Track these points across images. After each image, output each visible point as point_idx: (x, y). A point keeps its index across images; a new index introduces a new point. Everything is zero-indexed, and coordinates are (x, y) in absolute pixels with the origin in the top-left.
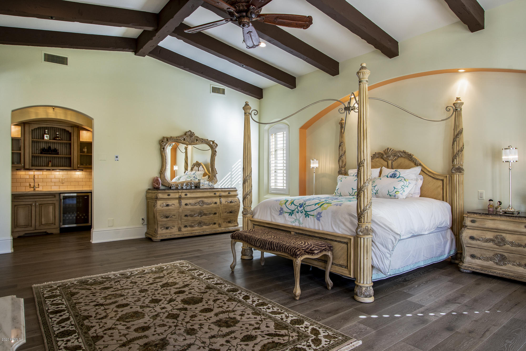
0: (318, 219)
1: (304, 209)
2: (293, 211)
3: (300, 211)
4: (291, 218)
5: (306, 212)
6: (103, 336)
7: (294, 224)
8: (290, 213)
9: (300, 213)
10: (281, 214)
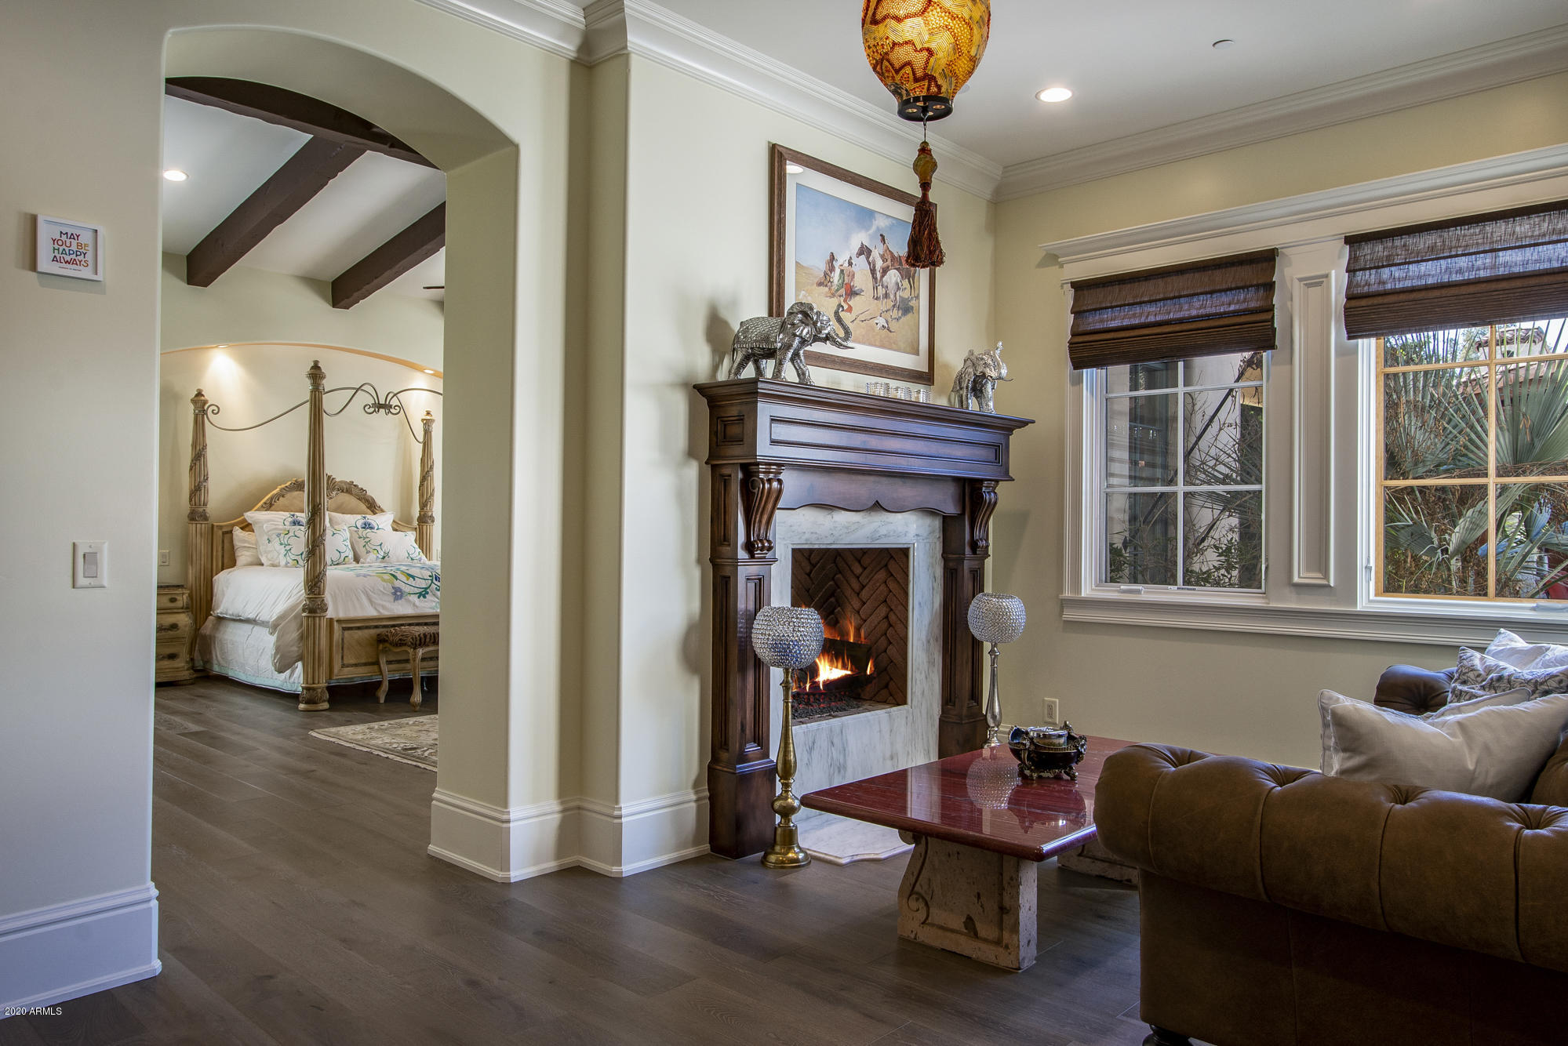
2: (427, 588)
4: (424, 601)
8: (420, 593)
10: (398, 598)
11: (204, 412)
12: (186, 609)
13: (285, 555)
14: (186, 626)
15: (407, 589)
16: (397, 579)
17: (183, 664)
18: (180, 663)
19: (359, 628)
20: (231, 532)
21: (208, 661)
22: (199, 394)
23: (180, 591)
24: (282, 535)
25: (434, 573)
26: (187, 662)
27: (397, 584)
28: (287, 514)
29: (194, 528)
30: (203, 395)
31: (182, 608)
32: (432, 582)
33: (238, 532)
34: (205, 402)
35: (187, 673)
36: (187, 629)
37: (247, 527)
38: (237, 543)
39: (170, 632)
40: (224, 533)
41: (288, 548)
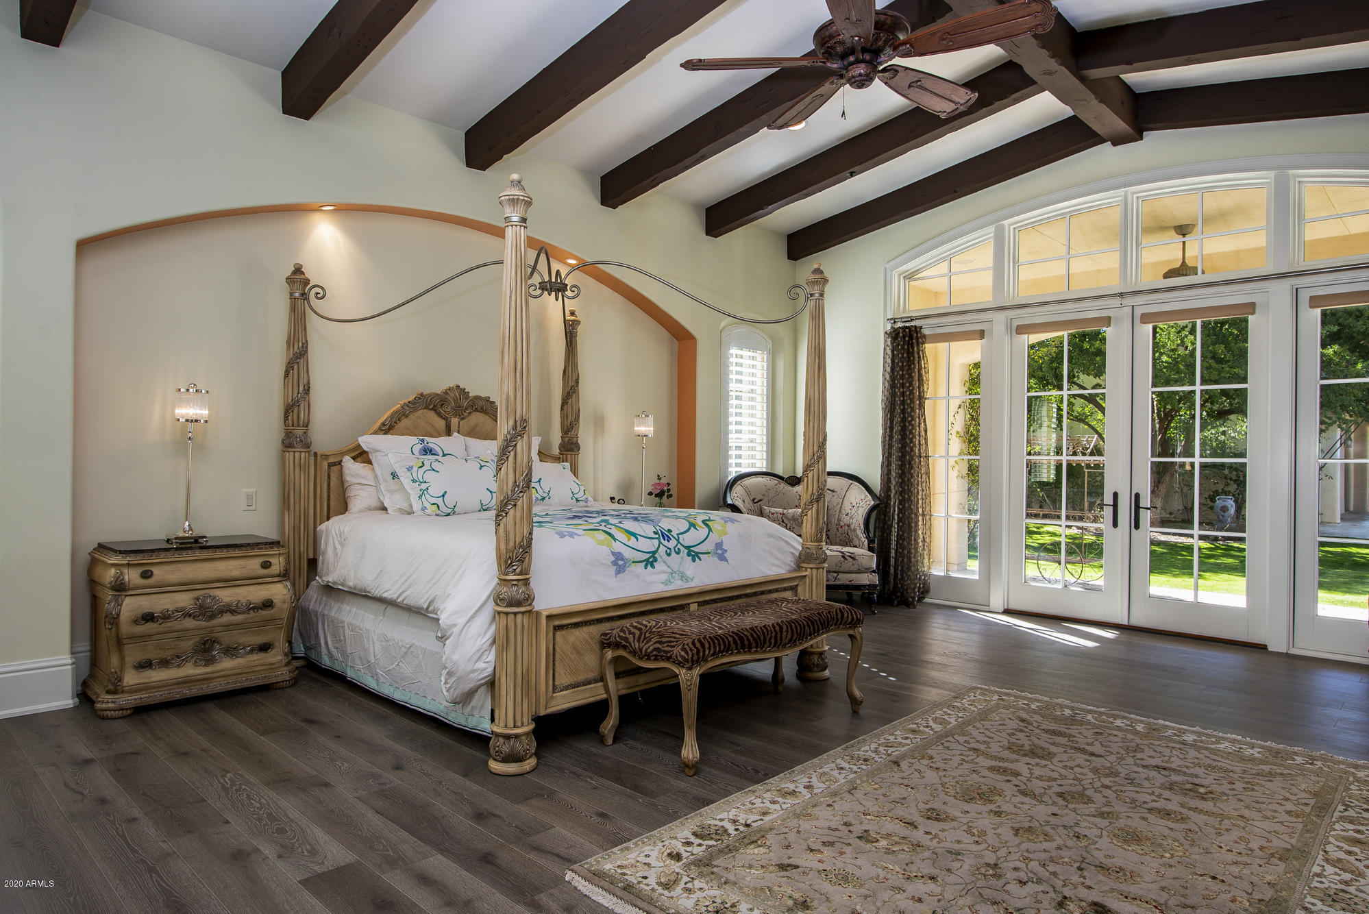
0: (722, 558)
1: (679, 542)
2: (654, 553)
3: (673, 550)
4: (654, 574)
5: (688, 548)
6: (1259, 848)
7: (671, 587)
8: (647, 560)
9: (673, 554)
10: (620, 570)
11: (304, 296)
12: (284, 575)
13: (420, 497)
14: (284, 602)
15: (628, 554)
16: (615, 539)
17: (280, 658)
18: (276, 656)
19: (576, 625)
20: (340, 463)
21: (312, 647)
22: (298, 270)
23: (275, 551)
24: (415, 469)
25: (658, 528)
26: (286, 655)
27: (618, 547)
28: (414, 440)
29: (292, 457)
30: (303, 273)
31: (279, 576)
32: (660, 543)
33: (349, 464)
34: (307, 282)
35: (285, 670)
36: (286, 606)
37: (362, 456)
38: (349, 478)
39: (260, 611)
40: (331, 465)
41: (424, 486)
